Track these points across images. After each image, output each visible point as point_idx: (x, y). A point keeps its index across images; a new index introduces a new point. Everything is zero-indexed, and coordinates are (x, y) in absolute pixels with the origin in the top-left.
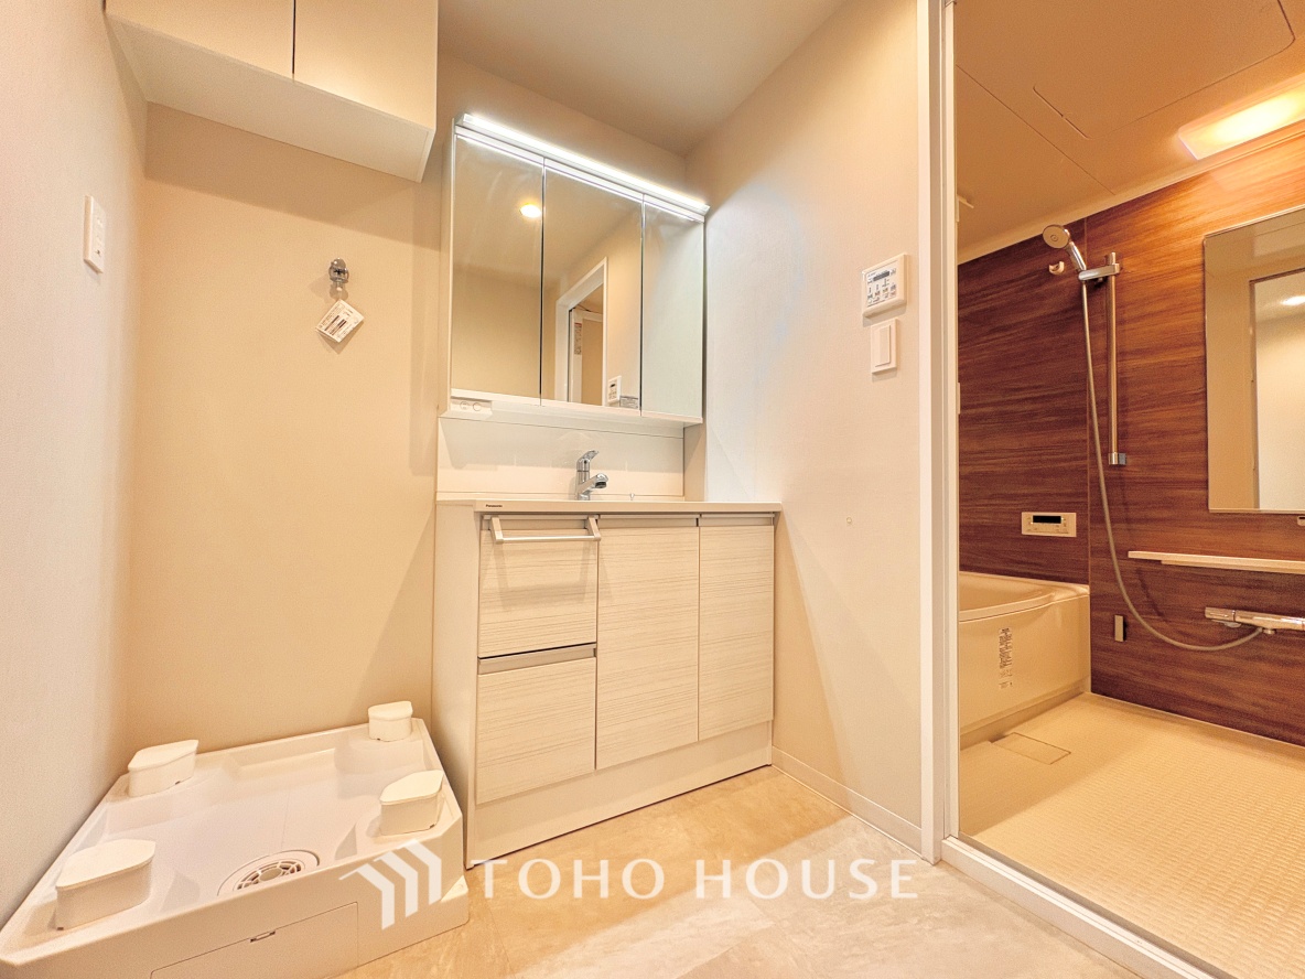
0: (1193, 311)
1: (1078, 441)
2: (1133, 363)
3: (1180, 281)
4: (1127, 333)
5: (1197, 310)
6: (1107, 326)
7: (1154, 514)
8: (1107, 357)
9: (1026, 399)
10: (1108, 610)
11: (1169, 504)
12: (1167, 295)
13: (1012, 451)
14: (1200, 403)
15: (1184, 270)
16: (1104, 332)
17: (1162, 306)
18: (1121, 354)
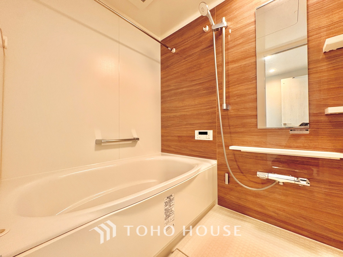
0: (251, 42)
1: (213, 100)
2: (231, 66)
3: (247, 29)
4: (229, 54)
5: (253, 42)
6: (222, 52)
7: (238, 130)
8: (222, 65)
9: (197, 84)
10: (223, 171)
11: (244, 125)
12: (243, 36)
13: (192, 105)
14: (254, 81)
15: (249, 25)
16: (221, 54)
17: (241, 41)
18: (227, 63)
